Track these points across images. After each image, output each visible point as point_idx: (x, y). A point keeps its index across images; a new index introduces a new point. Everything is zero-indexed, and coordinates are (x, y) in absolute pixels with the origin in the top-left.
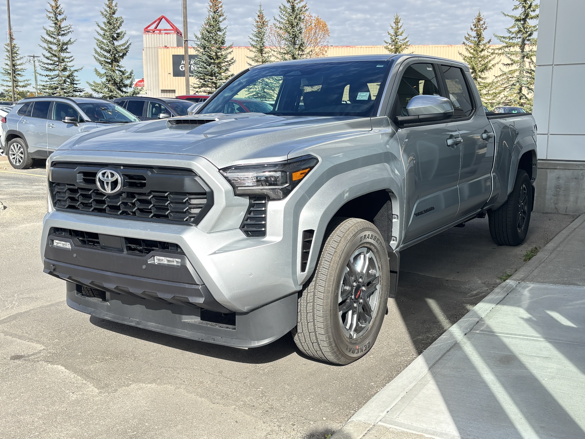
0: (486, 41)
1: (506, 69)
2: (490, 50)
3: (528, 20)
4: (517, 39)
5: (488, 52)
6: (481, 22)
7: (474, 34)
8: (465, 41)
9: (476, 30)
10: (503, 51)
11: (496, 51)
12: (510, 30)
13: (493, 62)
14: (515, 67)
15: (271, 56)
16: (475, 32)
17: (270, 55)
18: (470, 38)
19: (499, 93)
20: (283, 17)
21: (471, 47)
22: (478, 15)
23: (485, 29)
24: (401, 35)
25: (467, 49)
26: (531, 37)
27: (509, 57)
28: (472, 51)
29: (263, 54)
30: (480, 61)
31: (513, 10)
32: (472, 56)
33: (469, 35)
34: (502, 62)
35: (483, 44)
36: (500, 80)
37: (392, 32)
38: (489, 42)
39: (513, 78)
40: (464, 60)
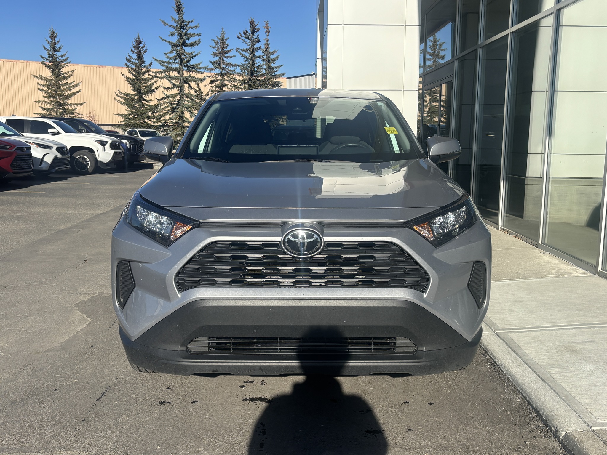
1: (168, 93)
2: (150, 73)
3: (184, 47)
4: (175, 65)
6: (141, 45)
7: (135, 56)
8: (127, 62)
9: (137, 52)
10: (163, 75)
11: (158, 75)
12: (168, 55)
13: (155, 85)
14: (176, 91)
16: (136, 54)
18: (132, 60)
19: (163, 116)
21: (132, 69)
22: (137, 38)
23: (145, 51)
24: (58, 50)
25: (130, 71)
26: (188, 64)
27: (170, 81)
28: (134, 73)
30: (143, 83)
31: (169, 36)
32: (134, 78)
33: (130, 57)
34: (164, 86)
35: (144, 67)
36: (162, 103)
37: (49, 47)
38: (151, 64)
39: (175, 101)
40: (128, 81)
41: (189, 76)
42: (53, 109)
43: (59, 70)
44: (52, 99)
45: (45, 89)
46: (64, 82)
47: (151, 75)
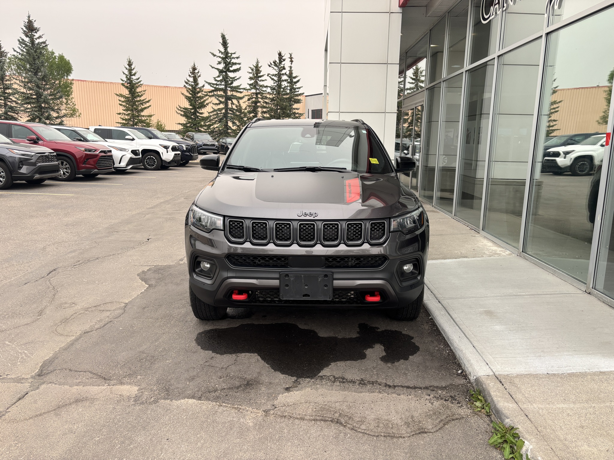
0: (200, 86)
1: (216, 107)
2: (203, 93)
3: (228, 73)
4: (221, 86)
5: (202, 94)
6: (196, 71)
7: (191, 79)
8: (185, 84)
9: (193, 77)
10: (212, 94)
11: (209, 94)
12: (216, 79)
13: (207, 102)
14: (222, 106)
15: (13, 84)
16: (192, 78)
17: (12, 82)
18: (189, 83)
19: (212, 125)
20: (23, 49)
21: (190, 89)
22: (193, 66)
23: (200, 76)
24: (134, 75)
25: (188, 91)
26: (231, 85)
27: (218, 99)
28: (191, 92)
29: (4, 81)
30: (197, 100)
31: (217, 64)
32: (191, 96)
33: (188, 80)
34: (213, 102)
35: (199, 88)
36: (212, 115)
37: (127, 72)
38: (204, 86)
39: (221, 114)
40: (186, 99)
41: (232, 95)
42: (130, 119)
43: (135, 90)
44: (129, 112)
45: (123, 104)
46: (138, 99)
47: (203, 94)
